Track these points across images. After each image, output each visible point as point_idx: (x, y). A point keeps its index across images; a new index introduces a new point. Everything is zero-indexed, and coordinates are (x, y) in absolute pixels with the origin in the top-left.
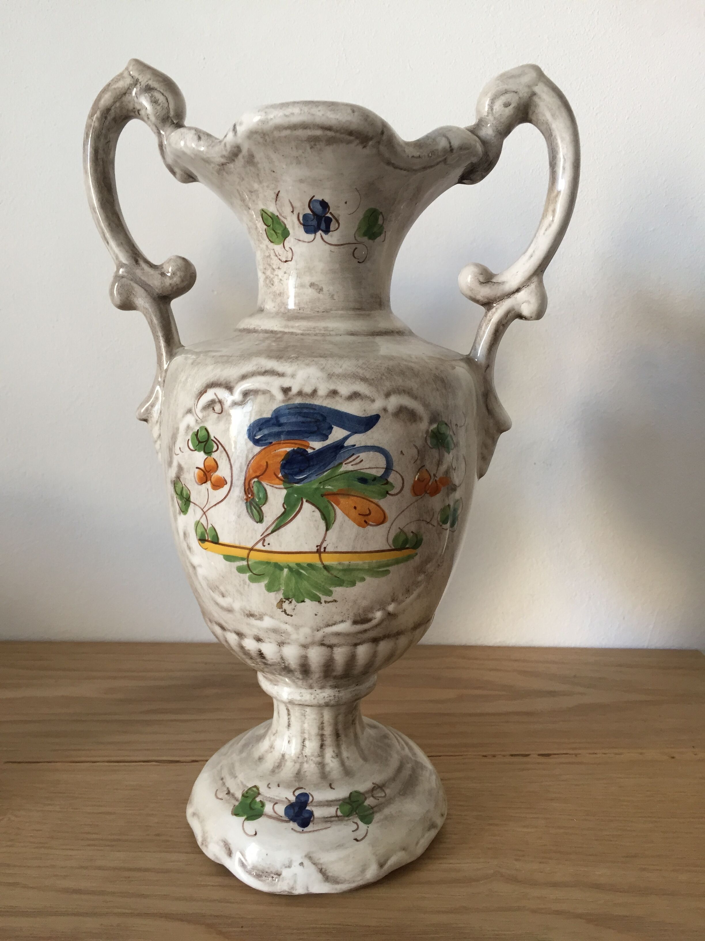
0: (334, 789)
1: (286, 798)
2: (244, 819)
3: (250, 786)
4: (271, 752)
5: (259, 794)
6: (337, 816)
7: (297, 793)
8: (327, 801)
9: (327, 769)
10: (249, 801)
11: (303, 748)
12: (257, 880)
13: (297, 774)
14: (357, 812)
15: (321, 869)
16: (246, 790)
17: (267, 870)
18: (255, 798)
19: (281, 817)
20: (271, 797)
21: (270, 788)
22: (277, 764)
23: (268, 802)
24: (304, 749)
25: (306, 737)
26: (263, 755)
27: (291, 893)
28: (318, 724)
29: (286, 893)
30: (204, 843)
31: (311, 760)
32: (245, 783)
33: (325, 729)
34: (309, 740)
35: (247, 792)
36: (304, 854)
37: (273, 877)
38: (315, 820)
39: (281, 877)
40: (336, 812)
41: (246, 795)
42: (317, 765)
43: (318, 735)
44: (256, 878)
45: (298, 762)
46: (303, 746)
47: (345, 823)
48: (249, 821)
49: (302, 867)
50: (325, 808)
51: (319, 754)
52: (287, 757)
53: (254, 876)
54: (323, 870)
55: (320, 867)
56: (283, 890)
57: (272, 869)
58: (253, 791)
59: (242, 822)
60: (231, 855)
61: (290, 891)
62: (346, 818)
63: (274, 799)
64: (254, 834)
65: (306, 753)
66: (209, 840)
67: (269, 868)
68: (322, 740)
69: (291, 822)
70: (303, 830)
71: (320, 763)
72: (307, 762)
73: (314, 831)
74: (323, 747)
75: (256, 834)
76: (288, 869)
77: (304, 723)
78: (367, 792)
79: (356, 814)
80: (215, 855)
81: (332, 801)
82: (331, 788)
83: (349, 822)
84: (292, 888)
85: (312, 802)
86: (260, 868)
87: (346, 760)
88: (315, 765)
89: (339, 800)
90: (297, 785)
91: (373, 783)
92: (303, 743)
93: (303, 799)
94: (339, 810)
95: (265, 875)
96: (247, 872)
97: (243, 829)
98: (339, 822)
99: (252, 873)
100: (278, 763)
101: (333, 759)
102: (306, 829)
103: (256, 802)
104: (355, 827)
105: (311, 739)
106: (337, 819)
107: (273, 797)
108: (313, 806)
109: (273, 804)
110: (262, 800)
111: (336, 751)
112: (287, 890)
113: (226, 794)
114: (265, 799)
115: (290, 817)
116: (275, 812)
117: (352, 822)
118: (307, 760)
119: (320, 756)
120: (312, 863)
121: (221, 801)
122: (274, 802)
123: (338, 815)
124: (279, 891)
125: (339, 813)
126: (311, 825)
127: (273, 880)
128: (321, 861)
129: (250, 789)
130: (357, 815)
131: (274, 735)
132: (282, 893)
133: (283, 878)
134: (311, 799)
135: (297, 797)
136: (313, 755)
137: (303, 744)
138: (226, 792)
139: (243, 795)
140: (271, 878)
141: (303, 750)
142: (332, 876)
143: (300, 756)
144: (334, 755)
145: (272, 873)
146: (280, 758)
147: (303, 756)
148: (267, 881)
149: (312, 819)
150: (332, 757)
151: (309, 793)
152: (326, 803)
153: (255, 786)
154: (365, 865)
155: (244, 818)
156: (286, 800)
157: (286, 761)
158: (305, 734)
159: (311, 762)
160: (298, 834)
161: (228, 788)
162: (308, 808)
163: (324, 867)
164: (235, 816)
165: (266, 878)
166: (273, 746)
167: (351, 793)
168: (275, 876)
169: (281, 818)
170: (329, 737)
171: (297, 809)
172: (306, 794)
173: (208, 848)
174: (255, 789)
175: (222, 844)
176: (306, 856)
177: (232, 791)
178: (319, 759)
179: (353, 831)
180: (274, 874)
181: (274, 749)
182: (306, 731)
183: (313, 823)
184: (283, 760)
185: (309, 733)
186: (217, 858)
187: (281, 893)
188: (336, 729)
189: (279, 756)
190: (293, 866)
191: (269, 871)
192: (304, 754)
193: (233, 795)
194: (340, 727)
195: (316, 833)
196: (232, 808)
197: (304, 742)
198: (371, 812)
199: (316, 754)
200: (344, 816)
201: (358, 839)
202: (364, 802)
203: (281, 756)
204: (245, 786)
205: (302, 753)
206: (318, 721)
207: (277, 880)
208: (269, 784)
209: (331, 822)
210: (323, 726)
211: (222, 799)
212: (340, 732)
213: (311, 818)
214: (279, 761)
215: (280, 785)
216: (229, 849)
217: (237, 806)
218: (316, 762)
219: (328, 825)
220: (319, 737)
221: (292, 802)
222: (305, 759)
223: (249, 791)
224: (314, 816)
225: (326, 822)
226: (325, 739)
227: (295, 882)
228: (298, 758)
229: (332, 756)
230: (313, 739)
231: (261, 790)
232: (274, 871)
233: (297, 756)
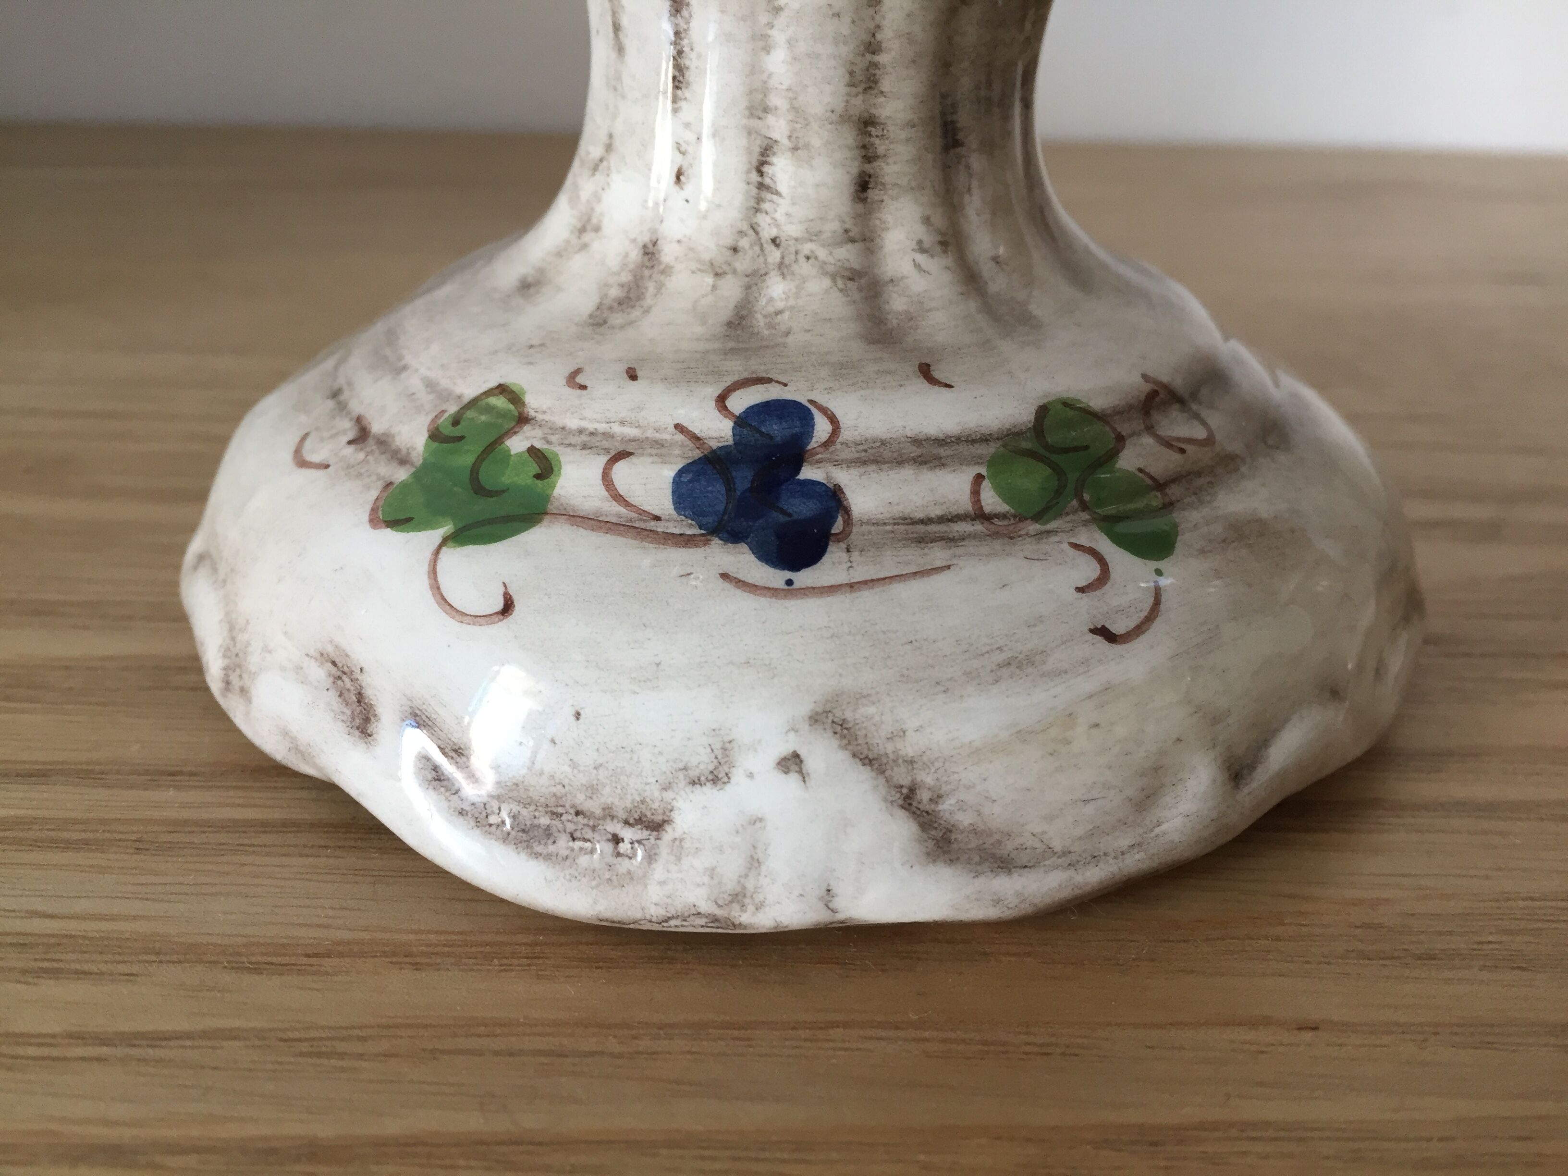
0: (950, 386)
1: (678, 427)
2: (438, 541)
3: (470, 390)
4: (585, 247)
5: (523, 420)
6: (980, 515)
7: (740, 402)
8: (916, 441)
9: (897, 303)
10: (466, 459)
11: (759, 200)
12: (523, 856)
13: (729, 324)
14: (1086, 497)
15: (912, 790)
16: (452, 408)
17: (580, 799)
18: (499, 440)
19: (657, 518)
20: (591, 427)
21: (583, 387)
22: (615, 292)
23: (577, 454)
24: (765, 206)
25: (775, 135)
26: (541, 271)
27: (729, 922)
28: (845, 50)
29: (696, 926)
30: (234, 678)
31: (808, 258)
32: (445, 383)
33: (886, 84)
34: (796, 149)
35: (456, 421)
36: (805, 708)
37: (616, 840)
38: (855, 530)
39: (669, 834)
40: (976, 492)
41: (448, 431)
42: (840, 283)
43: (844, 118)
44: (517, 843)
45: (735, 272)
46: (761, 186)
47: (1029, 547)
48: (471, 549)
49: (793, 779)
50: (907, 472)
51: (846, 231)
52: (669, 253)
53: (506, 838)
54: (924, 796)
55: (906, 781)
56: (678, 905)
57: (608, 796)
58: (490, 409)
59: (428, 555)
60: (371, 728)
61: (719, 912)
62: (1034, 527)
63: (608, 436)
64: (499, 605)
65: (776, 223)
66: (254, 660)
67: (592, 790)
68: (868, 154)
69: (716, 542)
70: (789, 582)
71: (853, 276)
72: (782, 268)
73: (852, 586)
74: (872, 194)
75: (508, 607)
76: (708, 792)
77: (767, 49)
78: (1123, 411)
79: (1084, 506)
80: (285, 733)
81: (942, 442)
82: (932, 380)
83: (1049, 545)
84: (738, 897)
85: (827, 444)
86: (541, 788)
87: (987, 270)
88: (827, 282)
89: (985, 439)
90: (737, 369)
91: (1145, 377)
92: (761, 173)
93: (777, 430)
94: (986, 485)
95: (570, 827)
96: (462, 813)
97: (436, 587)
98: (997, 545)
99: (493, 819)
100: (622, 286)
101: (921, 258)
102: (804, 577)
103: (507, 454)
104: (1089, 570)
105: (807, 146)
106: (978, 527)
107: (602, 427)
108: (837, 463)
109: (604, 459)
110: (538, 445)
111: (938, 220)
112: (706, 907)
113: (350, 443)
114: (554, 438)
115: (710, 520)
116: (618, 498)
117: (1065, 546)
118: (783, 258)
119: (852, 241)
120: (854, 755)
121: (321, 473)
122: (607, 450)
123: (987, 509)
124: (656, 912)
125: (991, 500)
126: (834, 554)
127: (619, 855)
128: (909, 747)
129: (474, 403)
130: (1085, 516)
131: (595, 169)
132: (673, 923)
133: (678, 842)
134: (822, 428)
135: (741, 422)
136: (812, 236)
137: (755, 177)
138: (351, 435)
139: (435, 435)
140: (609, 847)
141: (757, 210)
142: (974, 831)
143: (744, 243)
144: (929, 240)
145: (609, 813)
146: (631, 266)
147: (759, 242)
148: (583, 861)
149: (838, 527)
150: (921, 249)
151: (811, 402)
152: (916, 451)
153: (502, 389)
154: (1157, 769)
155: (435, 535)
156: (680, 437)
157: (667, 271)
158: (771, 119)
159: (805, 268)
160: (764, 601)
161: (359, 420)
162: (808, 473)
163: (927, 778)
164: (388, 534)
165: (578, 844)
166: (594, 221)
167: (1043, 411)
168: (628, 834)
169: (652, 525)
170: (903, 135)
171: (744, 478)
172: (796, 404)
173: (249, 701)
174: (499, 402)
175: (319, 673)
176: (815, 719)
177: (377, 427)
178: (847, 254)
179: (1080, 590)
180: (626, 823)
181: (597, 229)
182: (777, 101)
183: (843, 545)
184: (647, 273)
185: (796, 110)
186: (295, 748)
187: (674, 925)
188: (944, 96)
189: (626, 255)
190: (738, 775)
191: (593, 806)
192: (768, 233)
193: (384, 443)
194: (965, 84)
195: (867, 597)
196: (374, 494)
197: (766, 169)
198: (1156, 503)
199: (832, 227)
200: (1021, 518)
201: (1119, 627)
202: (1113, 455)
203: (635, 255)
204: (445, 396)
205: (754, 228)
206: (845, 31)
207: (640, 853)
208: (578, 371)
209: (951, 541)
210: (875, 65)
211: (327, 466)
212: (964, 118)
213: (832, 521)
214: (626, 277)
215: (639, 374)
216: (360, 697)
217: (404, 485)
218: (830, 268)
219: (938, 555)
220: (849, 136)
221: (714, 445)
222: (774, 255)
223: (470, 414)
224: (847, 511)
225: (922, 541)
226: (881, 150)
227: (754, 863)
228: (735, 250)
229: (920, 242)
230: (816, 142)
231: (533, 402)
232: (621, 806)
233: (729, 241)
